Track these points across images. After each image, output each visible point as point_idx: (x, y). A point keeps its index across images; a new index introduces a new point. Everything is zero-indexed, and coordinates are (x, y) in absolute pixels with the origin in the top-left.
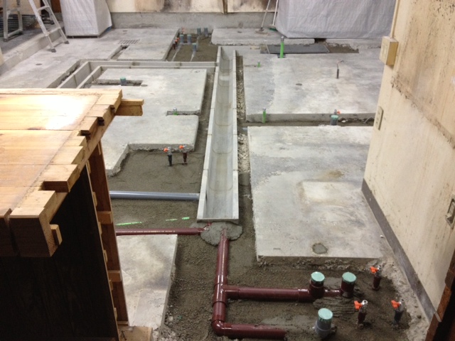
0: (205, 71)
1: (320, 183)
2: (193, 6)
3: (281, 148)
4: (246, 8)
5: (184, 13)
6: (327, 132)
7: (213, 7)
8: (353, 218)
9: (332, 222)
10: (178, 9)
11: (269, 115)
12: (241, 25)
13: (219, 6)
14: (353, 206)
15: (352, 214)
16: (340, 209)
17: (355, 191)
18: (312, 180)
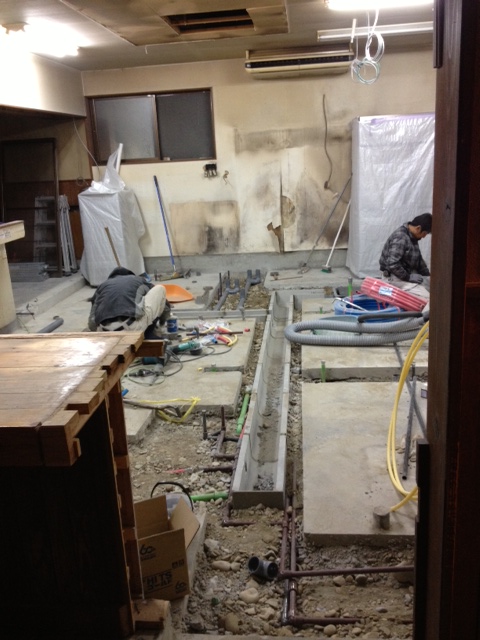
0: (254, 319)
2: (242, 246)
3: (342, 408)
4: (306, 246)
5: (231, 255)
7: (266, 246)
10: (224, 250)
11: (330, 369)
13: (274, 245)
18: (379, 446)
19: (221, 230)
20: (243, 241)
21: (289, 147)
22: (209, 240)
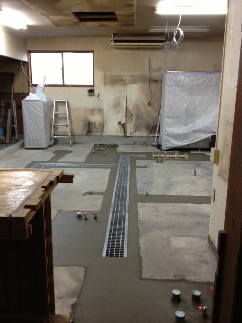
1: (181, 238)
2: (105, 132)
3: (157, 216)
4: (137, 134)
5: (99, 136)
6: (187, 207)
7: (117, 132)
8: (201, 259)
9: (188, 261)
10: (96, 133)
12: (135, 143)
13: (121, 132)
14: (202, 252)
15: (201, 256)
16: (194, 254)
17: (204, 242)
18: (177, 236)
19: (95, 123)
20: (105, 129)
21: (131, 84)
22: (88, 128)
